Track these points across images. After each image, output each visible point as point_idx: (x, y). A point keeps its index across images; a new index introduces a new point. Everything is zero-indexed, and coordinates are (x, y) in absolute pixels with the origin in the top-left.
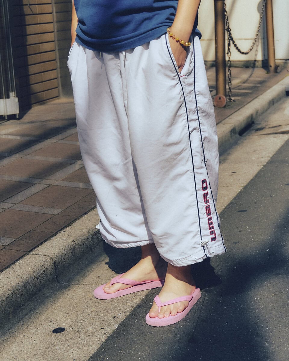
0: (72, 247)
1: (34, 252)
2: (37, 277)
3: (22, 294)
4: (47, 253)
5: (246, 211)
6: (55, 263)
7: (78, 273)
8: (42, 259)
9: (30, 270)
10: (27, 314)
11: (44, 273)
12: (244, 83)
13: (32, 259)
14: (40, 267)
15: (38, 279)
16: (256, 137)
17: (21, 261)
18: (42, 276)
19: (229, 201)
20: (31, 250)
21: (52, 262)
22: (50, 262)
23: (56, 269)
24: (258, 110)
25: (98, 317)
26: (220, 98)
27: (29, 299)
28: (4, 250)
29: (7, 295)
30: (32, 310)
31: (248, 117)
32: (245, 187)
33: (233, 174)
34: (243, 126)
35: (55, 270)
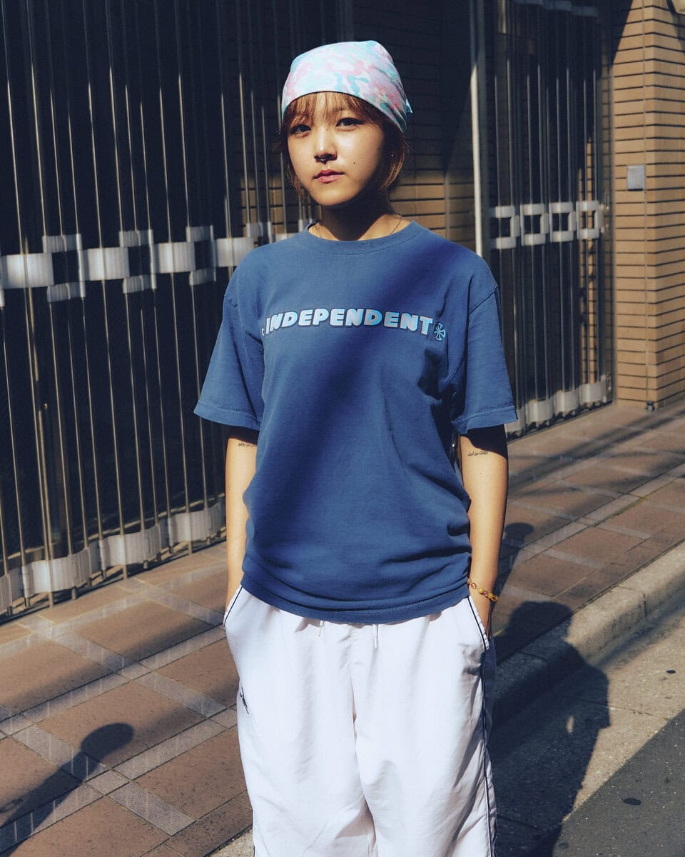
33: (667, 675)
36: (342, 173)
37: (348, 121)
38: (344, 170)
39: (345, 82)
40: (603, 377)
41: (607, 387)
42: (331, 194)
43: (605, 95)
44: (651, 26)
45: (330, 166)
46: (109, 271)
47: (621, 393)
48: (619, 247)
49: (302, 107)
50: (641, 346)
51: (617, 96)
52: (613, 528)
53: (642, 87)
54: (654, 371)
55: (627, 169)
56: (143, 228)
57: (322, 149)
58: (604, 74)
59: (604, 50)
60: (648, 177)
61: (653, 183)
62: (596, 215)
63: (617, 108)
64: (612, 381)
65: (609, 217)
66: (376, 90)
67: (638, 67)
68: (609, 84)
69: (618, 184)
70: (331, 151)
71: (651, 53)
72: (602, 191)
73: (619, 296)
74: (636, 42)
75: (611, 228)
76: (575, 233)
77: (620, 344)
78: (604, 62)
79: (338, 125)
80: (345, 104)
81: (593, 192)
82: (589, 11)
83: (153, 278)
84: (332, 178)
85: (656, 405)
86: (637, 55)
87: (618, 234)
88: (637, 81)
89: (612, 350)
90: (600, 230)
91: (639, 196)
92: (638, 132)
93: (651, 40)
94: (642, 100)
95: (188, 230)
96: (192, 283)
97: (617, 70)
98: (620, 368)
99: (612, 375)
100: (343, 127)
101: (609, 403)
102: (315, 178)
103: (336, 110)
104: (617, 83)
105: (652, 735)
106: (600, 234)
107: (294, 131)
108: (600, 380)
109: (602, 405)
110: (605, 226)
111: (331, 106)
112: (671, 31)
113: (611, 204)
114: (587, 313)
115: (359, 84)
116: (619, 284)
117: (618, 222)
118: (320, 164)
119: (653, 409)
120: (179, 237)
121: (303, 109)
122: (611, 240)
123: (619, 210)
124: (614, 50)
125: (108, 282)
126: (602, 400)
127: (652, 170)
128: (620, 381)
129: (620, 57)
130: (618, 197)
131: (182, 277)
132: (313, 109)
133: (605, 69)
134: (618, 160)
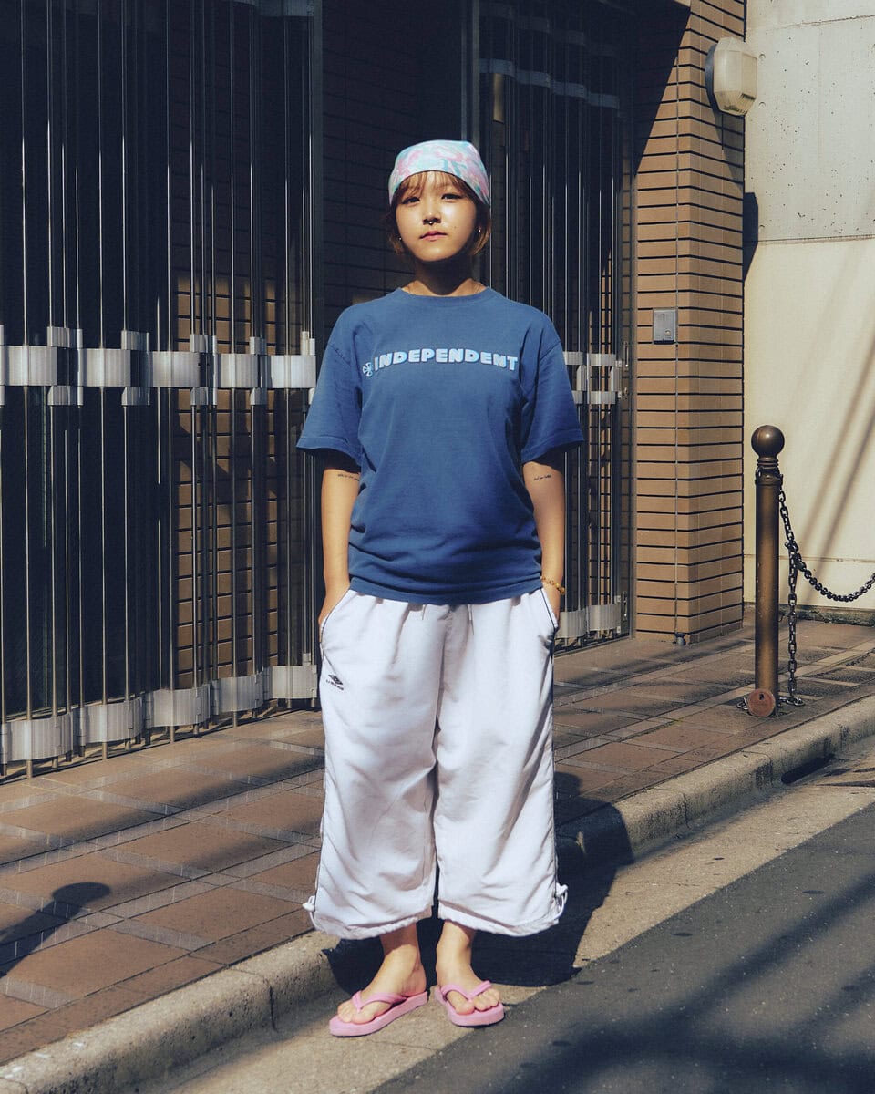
0: (314, 965)
1: (238, 967)
2: (228, 1011)
3: (194, 1038)
4: (262, 971)
5: (691, 935)
6: (271, 991)
7: (318, 1017)
8: (246, 979)
9: (218, 995)
10: (198, 1076)
11: (246, 1006)
12: (853, 664)
13: (230, 979)
14: (238, 993)
15: (231, 1014)
16: (817, 788)
17: (208, 980)
18: (241, 1010)
19: (672, 914)
20: (236, 963)
21: (265, 986)
22: (261, 987)
23: (272, 1001)
24: (848, 730)
25: (316, 1090)
26: (762, 697)
27: (208, 1051)
28: (186, 957)
29: (162, 1033)
30: (210, 1070)
31: (815, 744)
32: (722, 890)
33: (714, 861)
34: (797, 761)
35: (272, 1004)
36: (445, 234)
37: (450, 196)
38: (446, 232)
39: (450, 165)
40: (618, 599)
41: (622, 613)
42: (435, 251)
43: (626, 212)
44: (687, 126)
45: (436, 227)
46: (33, 376)
47: (641, 622)
48: (641, 419)
49: (414, 182)
50: (669, 556)
51: (641, 215)
52: (643, 742)
53: (675, 205)
54: (685, 591)
55: (653, 313)
56: (73, 327)
57: (430, 214)
58: (626, 186)
59: (625, 153)
60: (680, 325)
61: (686, 334)
62: (612, 374)
63: (641, 232)
64: (628, 606)
65: (628, 378)
66: (472, 176)
67: (671, 179)
68: (631, 199)
69: (641, 334)
70: (437, 216)
71: (686, 161)
72: (620, 343)
73: (640, 487)
74: (669, 145)
75: (630, 393)
76: (585, 393)
77: (640, 554)
78: (626, 170)
79: (443, 198)
80: (449, 180)
81: (607, 343)
82: (608, 101)
83: (80, 390)
84: (436, 237)
85: (687, 638)
86: (669, 162)
87: (641, 402)
88: (669, 197)
89: (629, 563)
90: (617, 393)
91: (669, 351)
92: (668, 265)
93: (687, 144)
94: (675, 222)
95: (124, 334)
96: (125, 402)
97: (641, 181)
98: (640, 588)
99: (629, 596)
100: (446, 199)
101: (624, 635)
102: (421, 237)
103: (444, 185)
104: (641, 198)
105: (700, 898)
106: (617, 399)
107: (406, 202)
108: (613, 602)
109: (616, 637)
110: (622, 390)
111: (438, 183)
112: (713, 134)
113: (631, 360)
114: (596, 510)
115: (461, 169)
116: (640, 470)
117: (640, 386)
118: (427, 226)
119: (684, 642)
120: (113, 343)
121: (416, 185)
122: (630, 410)
123: (641, 368)
124: (638, 154)
125: (31, 388)
126: (616, 629)
127: (685, 316)
128: (640, 605)
129: (646, 164)
130: (641, 351)
131: (114, 393)
132: (424, 183)
133: (626, 179)
134: (641, 301)
